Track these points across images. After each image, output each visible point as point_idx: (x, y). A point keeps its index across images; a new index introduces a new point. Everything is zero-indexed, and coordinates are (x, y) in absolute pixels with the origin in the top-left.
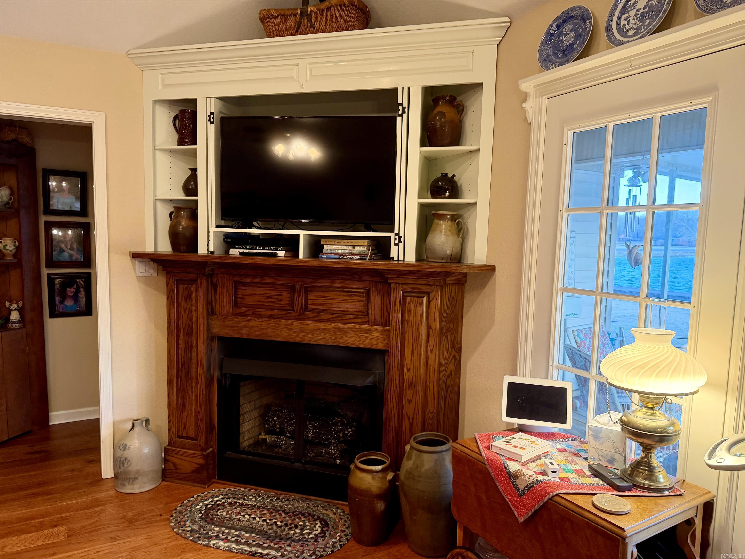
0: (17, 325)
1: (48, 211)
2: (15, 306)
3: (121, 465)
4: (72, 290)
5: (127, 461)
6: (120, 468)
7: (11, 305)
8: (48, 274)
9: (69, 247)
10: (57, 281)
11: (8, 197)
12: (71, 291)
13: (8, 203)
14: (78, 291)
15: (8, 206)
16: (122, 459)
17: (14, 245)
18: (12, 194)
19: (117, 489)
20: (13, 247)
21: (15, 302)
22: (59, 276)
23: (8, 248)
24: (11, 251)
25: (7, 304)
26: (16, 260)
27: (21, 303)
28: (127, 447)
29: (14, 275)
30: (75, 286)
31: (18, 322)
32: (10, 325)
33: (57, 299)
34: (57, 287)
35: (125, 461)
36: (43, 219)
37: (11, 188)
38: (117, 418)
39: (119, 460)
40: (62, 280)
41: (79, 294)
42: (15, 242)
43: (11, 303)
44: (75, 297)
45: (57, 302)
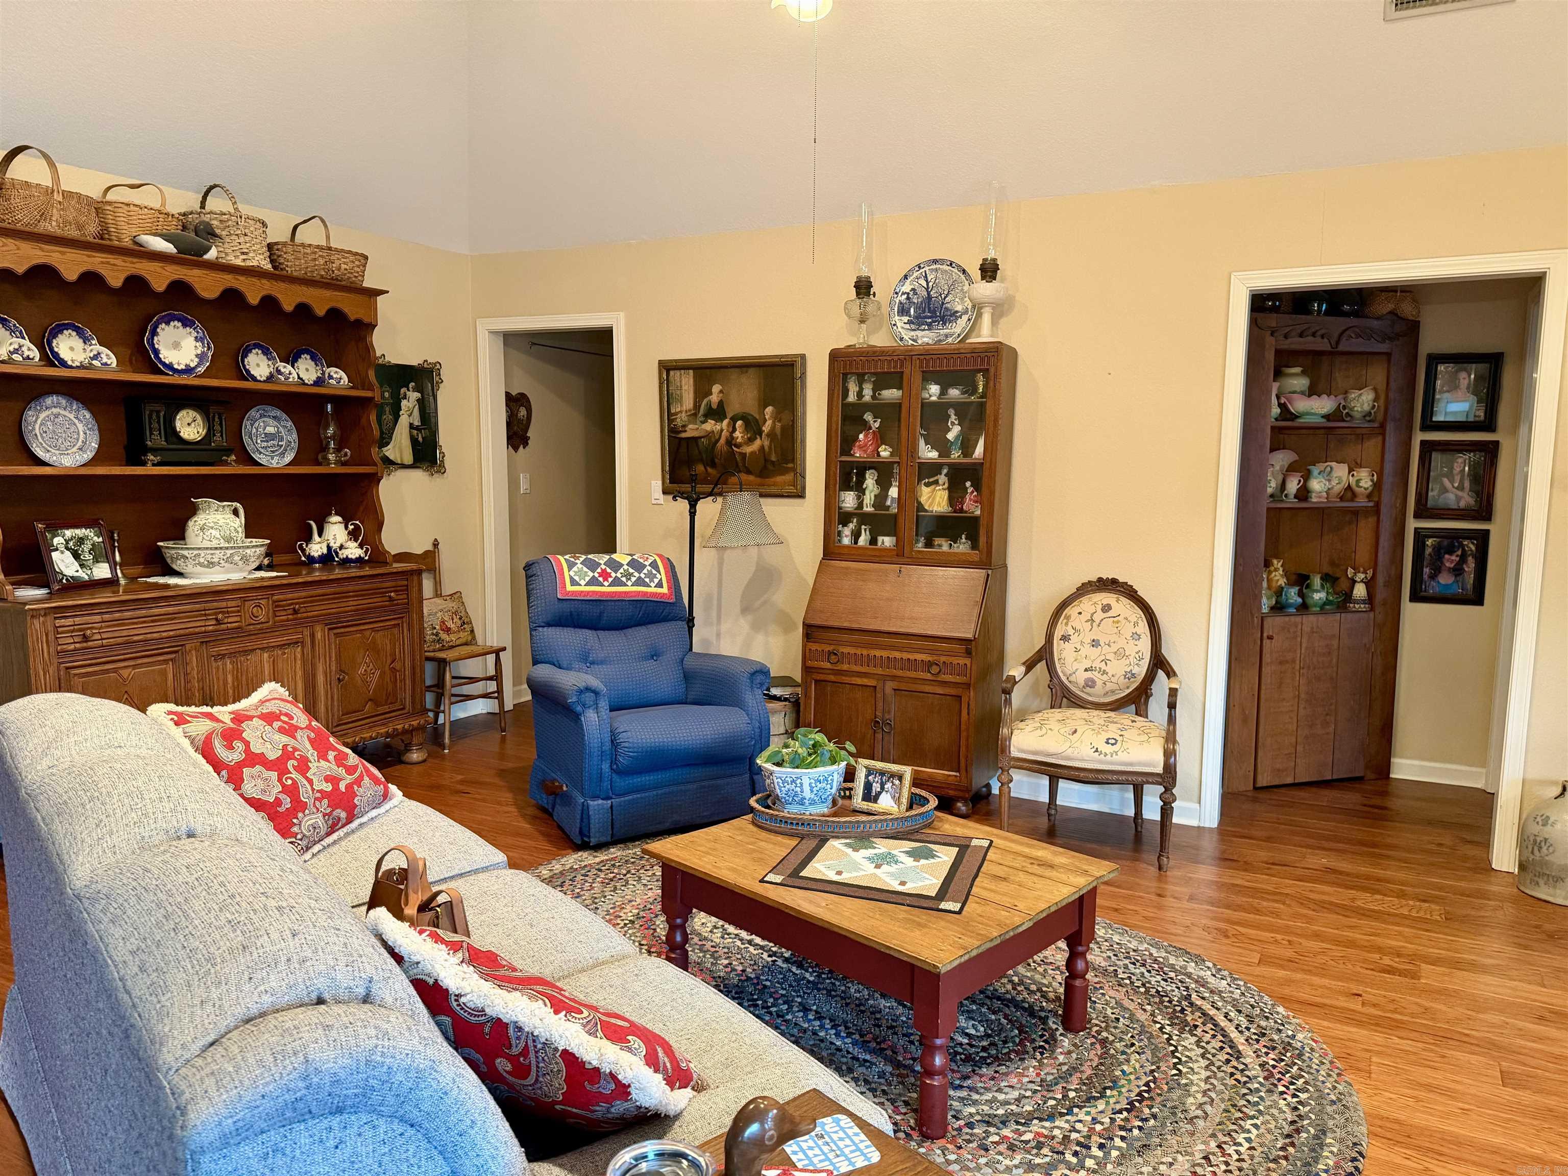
0: (1362, 606)
1: (1429, 425)
2: (1362, 576)
3: (1536, 849)
4: (1453, 558)
5: (1548, 844)
6: (1532, 853)
7: (1355, 573)
8: (1416, 529)
9: (1456, 485)
10: (1429, 542)
11: (1371, 403)
12: (1450, 560)
13: (1369, 414)
14: (1463, 559)
15: (1368, 418)
16: (1538, 839)
17: (1372, 481)
18: (1376, 400)
19: (1522, 888)
20: (1371, 483)
21: (1362, 569)
22: (1434, 533)
23: (1362, 484)
24: (1365, 489)
25: (1350, 572)
26: (1371, 504)
27: (1370, 573)
28: (1550, 822)
29: (1365, 528)
30: (1459, 553)
31: (1364, 602)
32: (1352, 605)
33: (1426, 570)
34: (1428, 551)
35: (1543, 844)
36: (1419, 437)
37: (1375, 390)
38: (1532, 775)
39: (1532, 839)
40: (1438, 540)
41: (1464, 566)
42: (1373, 475)
43: (1356, 570)
44: (1458, 571)
45: (1425, 577)
